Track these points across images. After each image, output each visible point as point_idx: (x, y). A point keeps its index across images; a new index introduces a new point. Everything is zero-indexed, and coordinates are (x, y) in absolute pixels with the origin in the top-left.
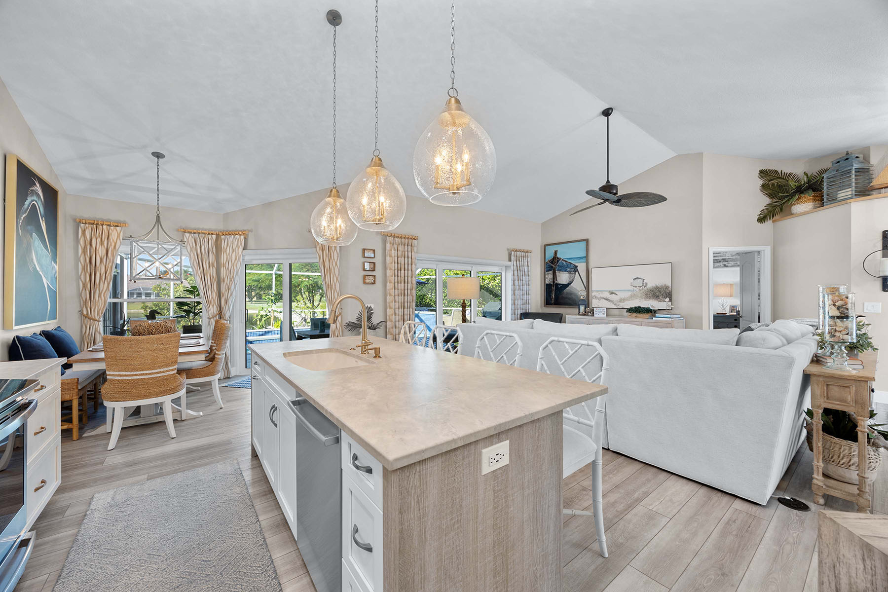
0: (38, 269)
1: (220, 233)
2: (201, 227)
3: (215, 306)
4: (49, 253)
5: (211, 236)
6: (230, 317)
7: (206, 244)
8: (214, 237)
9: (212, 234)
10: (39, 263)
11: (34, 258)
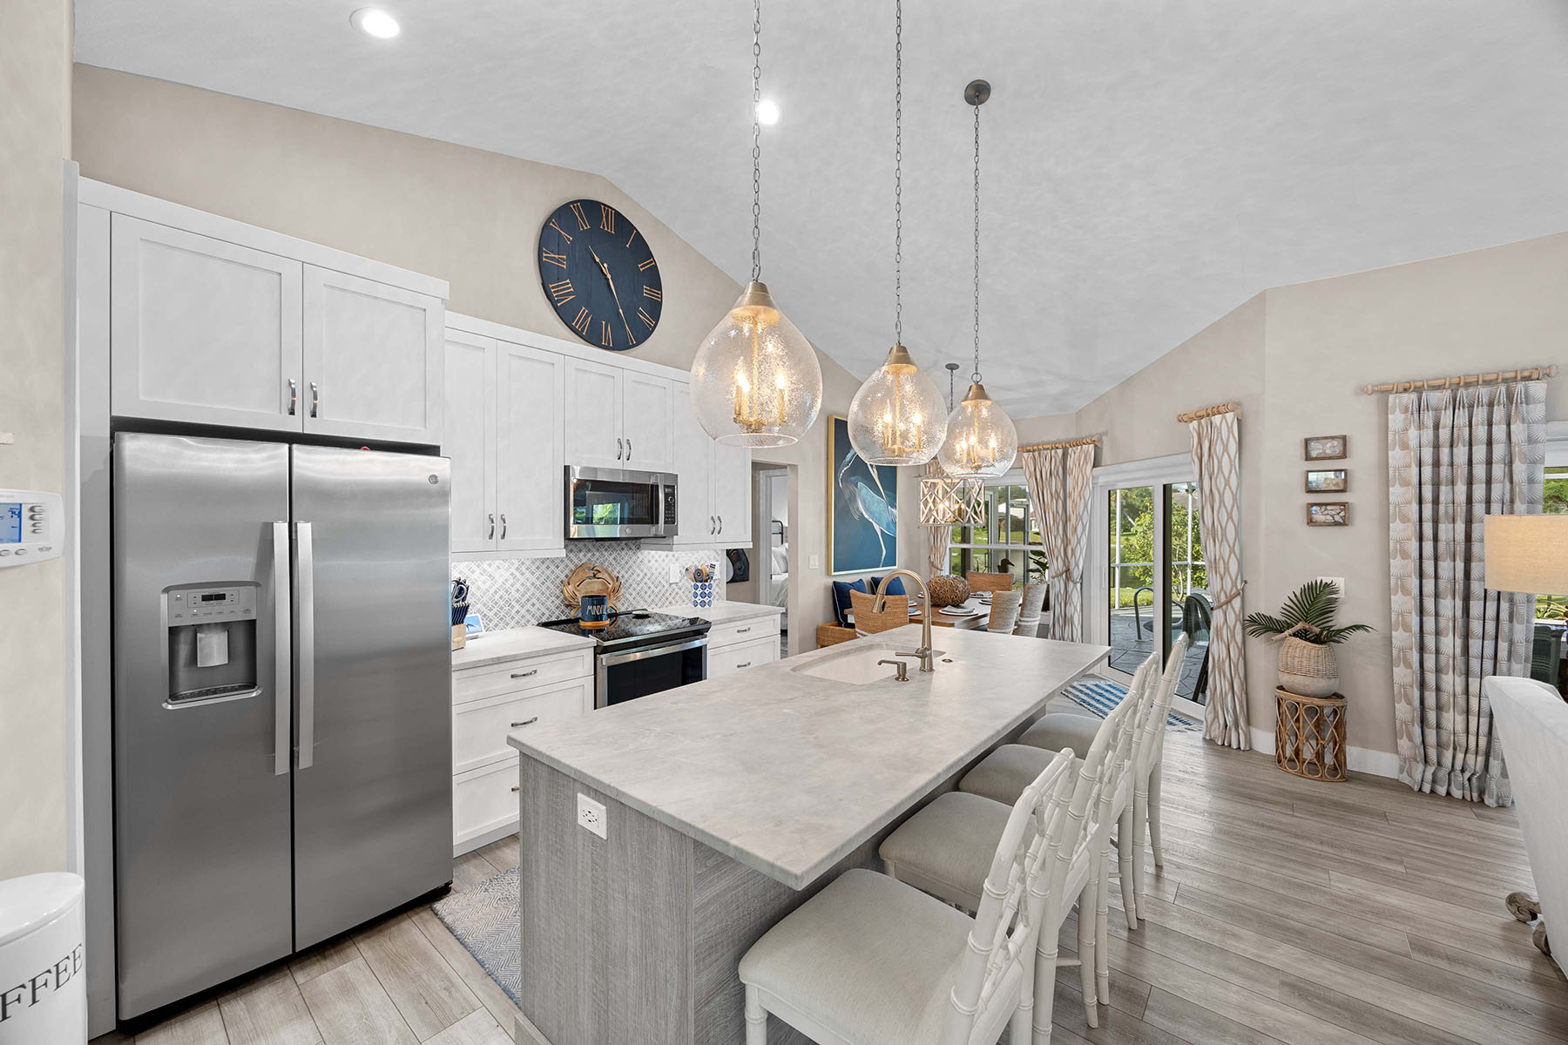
0: (866, 516)
1: (1068, 446)
2: (1040, 441)
3: (1059, 559)
4: (882, 497)
5: (1056, 452)
6: (1082, 577)
7: (1047, 464)
8: (1060, 452)
9: (1057, 448)
10: (867, 510)
11: (860, 505)
